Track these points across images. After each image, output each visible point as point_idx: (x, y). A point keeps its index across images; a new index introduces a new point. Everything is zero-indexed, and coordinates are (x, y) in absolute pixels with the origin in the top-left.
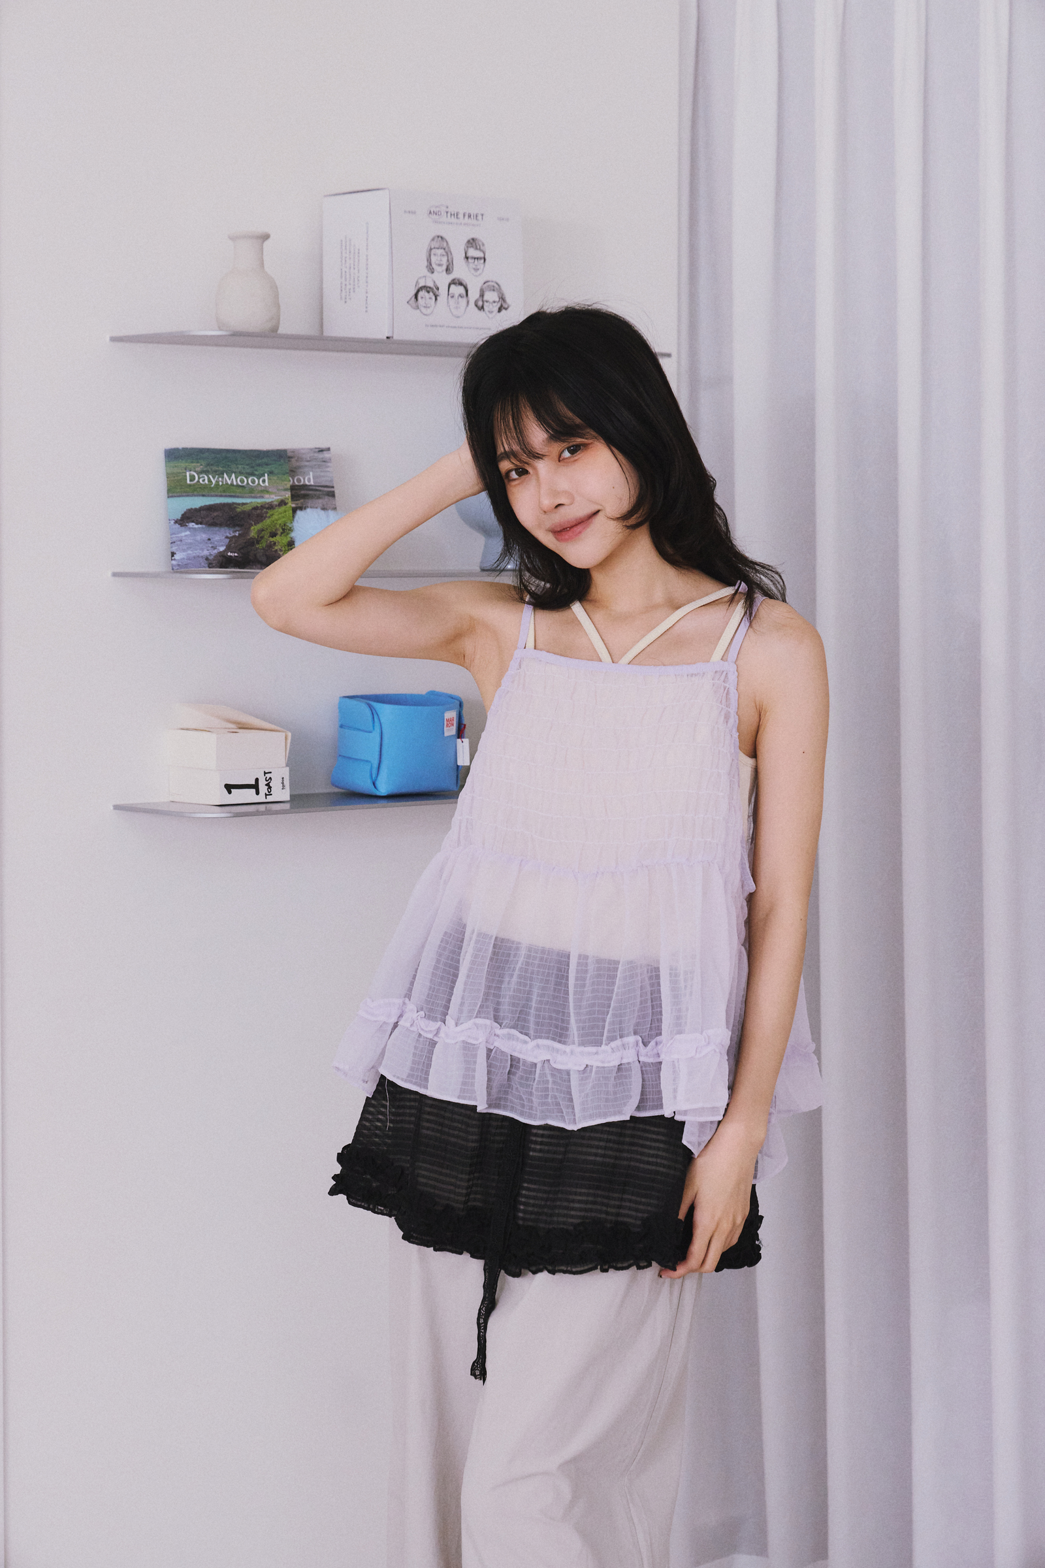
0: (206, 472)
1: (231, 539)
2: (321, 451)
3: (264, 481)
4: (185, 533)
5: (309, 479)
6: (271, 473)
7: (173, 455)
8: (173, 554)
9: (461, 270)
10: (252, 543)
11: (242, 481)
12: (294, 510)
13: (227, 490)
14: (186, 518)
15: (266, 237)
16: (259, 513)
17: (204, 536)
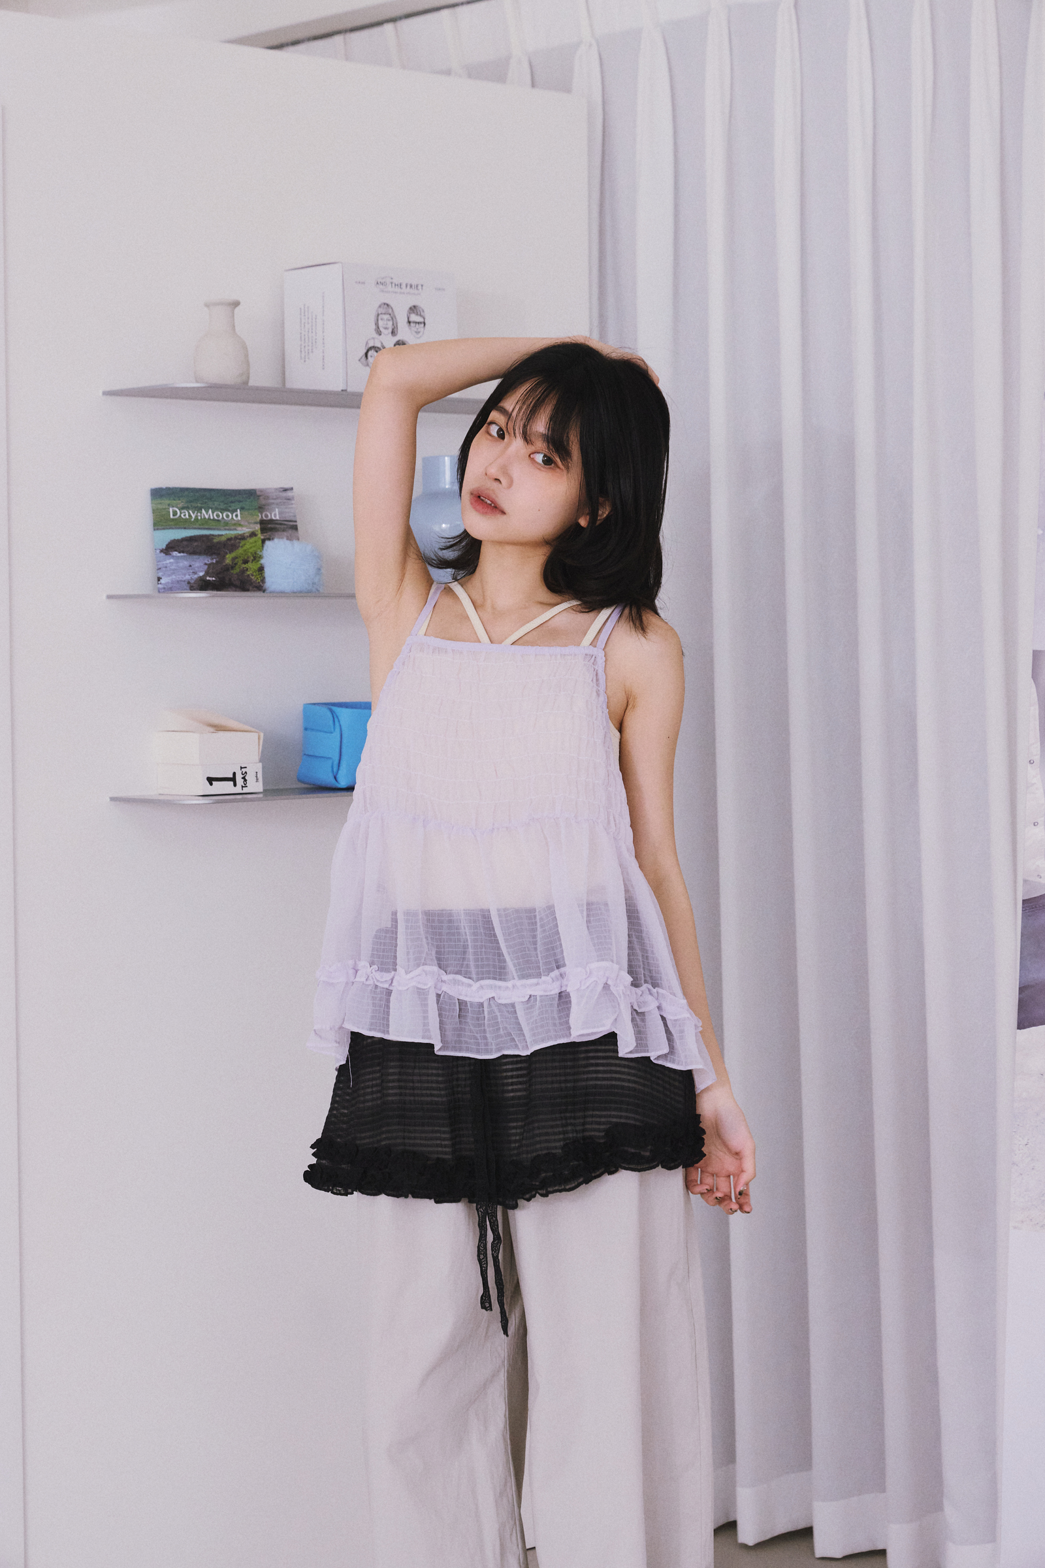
0: (187, 508)
1: (209, 565)
2: (285, 490)
3: (237, 516)
4: (169, 561)
5: (275, 515)
6: (242, 509)
7: (158, 494)
8: (159, 579)
9: (404, 333)
10: (227, 569)
11: (218, 516)
12: (263, 541)
13: (205, 524)
14: (171, 547)
15: (236, 304)
16: (232, 543)
17: (186, 563)
